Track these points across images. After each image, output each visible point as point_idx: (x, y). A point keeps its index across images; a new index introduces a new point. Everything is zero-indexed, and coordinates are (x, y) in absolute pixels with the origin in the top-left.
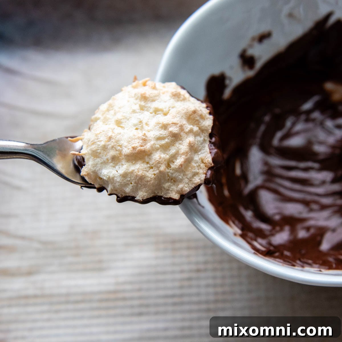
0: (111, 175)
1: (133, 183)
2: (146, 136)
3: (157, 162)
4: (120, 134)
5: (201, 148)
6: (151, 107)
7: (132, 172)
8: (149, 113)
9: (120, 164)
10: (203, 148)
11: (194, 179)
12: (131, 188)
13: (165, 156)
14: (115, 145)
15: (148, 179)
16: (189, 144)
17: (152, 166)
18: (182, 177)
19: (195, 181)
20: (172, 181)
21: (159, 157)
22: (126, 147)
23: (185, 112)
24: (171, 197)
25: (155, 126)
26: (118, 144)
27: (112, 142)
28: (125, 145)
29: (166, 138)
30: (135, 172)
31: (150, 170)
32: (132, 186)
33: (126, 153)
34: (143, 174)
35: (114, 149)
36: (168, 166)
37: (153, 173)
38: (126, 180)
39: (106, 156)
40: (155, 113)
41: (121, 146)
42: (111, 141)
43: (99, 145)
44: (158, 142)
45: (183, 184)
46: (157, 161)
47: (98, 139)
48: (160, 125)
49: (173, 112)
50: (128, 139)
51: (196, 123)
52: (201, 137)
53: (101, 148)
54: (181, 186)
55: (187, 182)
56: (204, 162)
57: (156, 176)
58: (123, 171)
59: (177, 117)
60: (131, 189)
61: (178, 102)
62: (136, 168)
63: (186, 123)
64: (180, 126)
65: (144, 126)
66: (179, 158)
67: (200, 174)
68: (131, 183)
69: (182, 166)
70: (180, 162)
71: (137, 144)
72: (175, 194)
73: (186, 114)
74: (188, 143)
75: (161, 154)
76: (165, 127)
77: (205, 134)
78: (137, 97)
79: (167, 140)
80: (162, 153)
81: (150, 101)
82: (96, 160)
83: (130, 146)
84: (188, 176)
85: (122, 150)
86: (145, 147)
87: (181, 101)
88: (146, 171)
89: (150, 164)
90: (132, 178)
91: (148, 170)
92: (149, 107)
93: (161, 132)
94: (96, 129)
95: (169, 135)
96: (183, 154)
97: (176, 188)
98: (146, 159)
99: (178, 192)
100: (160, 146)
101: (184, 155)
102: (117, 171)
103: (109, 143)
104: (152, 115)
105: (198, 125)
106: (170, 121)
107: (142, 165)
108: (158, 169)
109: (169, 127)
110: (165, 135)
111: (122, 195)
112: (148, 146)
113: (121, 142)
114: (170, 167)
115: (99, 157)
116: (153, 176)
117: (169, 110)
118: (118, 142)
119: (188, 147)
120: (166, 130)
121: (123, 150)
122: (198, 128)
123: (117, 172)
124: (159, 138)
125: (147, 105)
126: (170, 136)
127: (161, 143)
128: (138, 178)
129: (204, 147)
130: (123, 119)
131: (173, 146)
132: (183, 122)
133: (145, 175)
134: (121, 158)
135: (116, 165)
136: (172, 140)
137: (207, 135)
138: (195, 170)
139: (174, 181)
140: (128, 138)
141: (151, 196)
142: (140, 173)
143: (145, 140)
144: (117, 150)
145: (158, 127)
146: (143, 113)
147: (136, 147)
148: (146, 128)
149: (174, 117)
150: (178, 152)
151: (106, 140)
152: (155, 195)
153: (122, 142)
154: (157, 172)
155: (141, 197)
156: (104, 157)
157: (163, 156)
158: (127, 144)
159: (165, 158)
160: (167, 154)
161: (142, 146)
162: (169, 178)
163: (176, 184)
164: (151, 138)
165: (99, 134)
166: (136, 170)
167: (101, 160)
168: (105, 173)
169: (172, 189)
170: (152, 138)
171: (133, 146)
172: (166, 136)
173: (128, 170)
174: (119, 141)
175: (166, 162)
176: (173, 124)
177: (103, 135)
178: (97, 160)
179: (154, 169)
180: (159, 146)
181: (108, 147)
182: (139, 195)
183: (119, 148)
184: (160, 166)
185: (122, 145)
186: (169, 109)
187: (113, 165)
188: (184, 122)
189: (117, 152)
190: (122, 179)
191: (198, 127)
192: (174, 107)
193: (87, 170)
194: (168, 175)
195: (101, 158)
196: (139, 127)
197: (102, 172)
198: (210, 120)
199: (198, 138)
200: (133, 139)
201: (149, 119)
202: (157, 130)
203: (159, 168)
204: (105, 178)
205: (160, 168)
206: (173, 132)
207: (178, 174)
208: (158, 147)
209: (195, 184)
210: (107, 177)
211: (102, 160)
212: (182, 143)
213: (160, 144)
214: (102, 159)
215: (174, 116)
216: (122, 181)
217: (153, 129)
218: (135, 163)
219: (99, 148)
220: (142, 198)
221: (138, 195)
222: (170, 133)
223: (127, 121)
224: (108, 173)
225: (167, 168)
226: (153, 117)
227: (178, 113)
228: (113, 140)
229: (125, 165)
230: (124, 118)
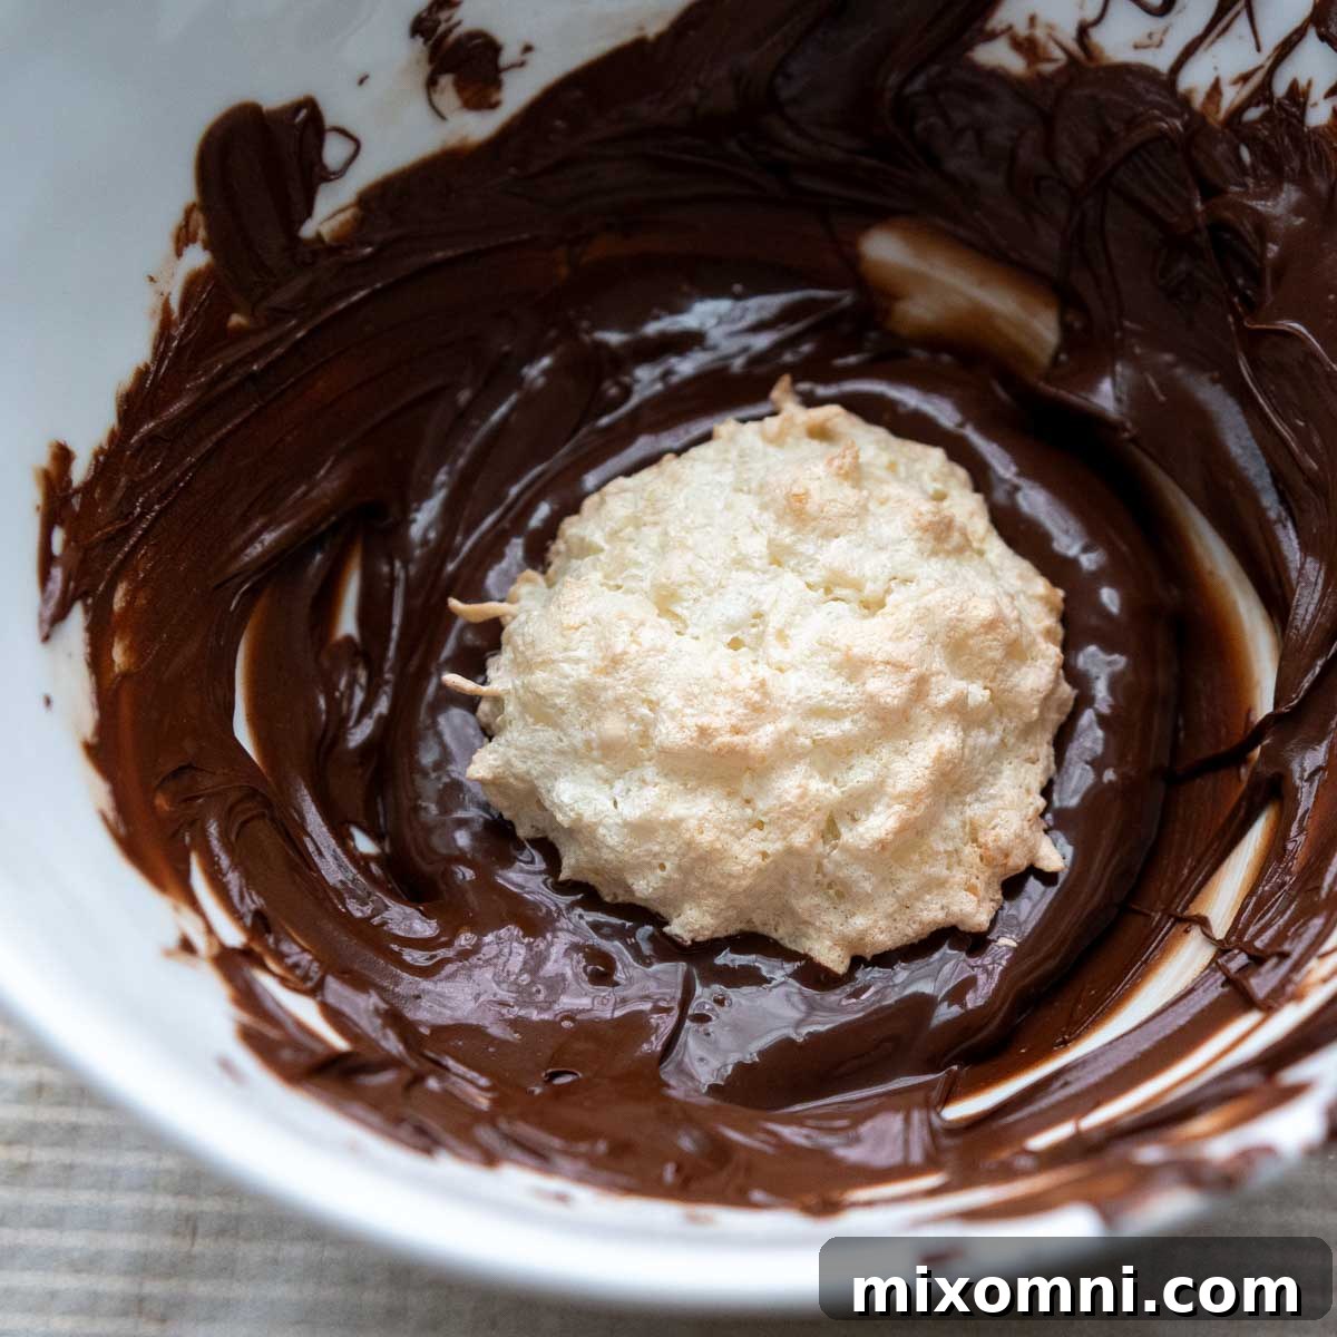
0: (588, 815)
1: (668, 865)
2: (766, 695)
3: (786, 809)
4: (662, 650)
5: (981, 779)
6: (817, 560)
7: (675, 825)
8: (801, 585)
9: (636, 774)
10: (990, 778)
11: (920, 905)
12: (656, 886)
13: (823, 790)
14: (630, 697)
15: (735, 868)
16: (933, 762)
17: (763, 819)
18: (874, 888)
19: (925, 912)
20: (831, 892)
21: (798, 791)
22: (672, 716)
23: (951, 619)
24: (812, 954)
25: (814, 653)
26: (644, 695)
27: (622, 679)
28: (671, 708)
29: (845, 716)
30: (688, 830)
31: (749, 834)
32: (663, 878)
33: (667, 744)
34: (718, 846)
35: (623, 710)
36: (830, 830)
37: (761, 846)
38: (646, 847)
39: (586, 728)
40: (828, 591)
41: (653, 705)
42: (618, 677)
43: (567, 677)
44: (811, 725)
45: (872, 917)
46: (789, 804)
47: (566, 650)
48: (837, 657)
49: (902, 605)
50: (690, 685)
51: (983, 672)
52: (990, 732)
53: (571, 691)
54: (860, 922)
55: (890, 910)
56: (981, 840)
57: (768, 861)
58: (638, 813)
59: (911, 635)
60: (655, 889)
61: (933, 560)
62: (694, 810)
63: (944, 668)
64: (913, 682)
65: (770, 639)
66: (879, 808)
67: (951, 887)
68: (662, 867)
69: (883, 848)
70: (879, 827)
71: (720, 716)
72: (830, 949)
73: (952, 626)
74: (933, 755)
75: (811, 777)
76: (853, 667)
77: (1010, 721)
78: (767, 498)
79: (847, 725)
80: (815, 774)
81: (817, 532)
82: (541, 734)
83: (693, 716)
84: (898, 888)
85: (654, 723)
86: (753, 736)
87: (948, 553)
88: (732, 833)
89: (754, 810)
90: (671, 849)
91: (742, 829)
92: (810, 558)
93: (830, 687)
94: (572, 602)
95: (860, 708)
96: (899, 798)
97: (842, 925)
98: (745, 785)
99: (844, 942)
100: (814, 741)
101: (903, 803)
102: (615, 803)
103: (609, 680)
104: (812, 594)
105: (991, 681)
106: (879, 649)
107: (724, 805)
108: (785, 839)
109: (867, 672)
110: (846, 702)
111: (615, 896)
112: (763, 737)
113: (659, 690)
114: (837, 836)
115: (555, 725)
116: (758, 859)
117: (888, 591)
118: (646, 687)
119: (927, 772)
120: (854, 684)
121: (661, 727)
122: (988, 692)
123: (612, 807)
124: (818, 712)
125: (801, 548)
126: (865, 714)
127: (820, 731)
128: (693, 855)
129: (994, 775)
130: (692, 584)
131: (868, 752)
132: (931, 664)
133: (725, 850)
134: (645, 752)
135: (620, 774)
136: (870, 730)
137: (1016, 727)
138: (933, 870)
139: (840, 895)
140: (692, 681)
141: (732, 931)
142: (706, 839)
143: (759, 710)
144: (631, 718)
145: (825, 659)
146: (777, 576)
147: (716, 729)
148: (776, 652)
149: (900, 634)
150: (882, 783)
151: (599, 663)
152: (747, 929)
153: (660, 686)
154: (775, 847)
155: (690, 931)
156: (575, 733)
157: (816, 785)
158: (680, 707)
159: (821, 799)
160: (835, 780)
161: (736, 731)
162: (820, 876)
163: (842, 907)
164: (783, 705)
165: (577, 629)
166: (693, 823)
167: (561, 741)
168: (566, 798)
169: (824, 923)
170: (789, 703)
171: (705, 721)
172: (848, 709)
173: (662, 810)
174: (651, 681)
175: (822, 817)
176: (889, 667)
177: (592, 638)
178: (547, 734)
179: (770, 833)
180: (808, 742)
181: (599, 697)
182: (682, 917)
183: (645, 710)
184: (795, 829)
185: (658, 704)
186: (886, 587)
187: (606, 775)
188: (938, 663)
189: (632, 726)
190: (629, 840)
191: (991, 690)
192: (911, 582)
193: (495, 760)
194: (820, 866)
195: (562, 730)
196: (747, 640)
197: (553, 786)
198: (1047, 664)
199: (980, 738)
200: (710, 691)
201: (794, 614)
202: (817, 672)
203: (789, 833)
204: (559, 817)
205: (793, 835)
206: (882, 700)
207: (859, 873)
208: (803, 746)
209: (921, 923)
210: (569, 816)
211: (565, 739)
212: (907, 750)
213: (817, 735)
214: (565, 735)
215: (902, 629)
216: (627, 851)
217: (804, 663)
218: (694, 790)
219: (564, 691)
220: (692, 934)
221: (679, 915)
222: (866, 701)
223: (705, 599)
224: (576, 802)
225: (823, 837)
226: (816, 604)
227: (919, 619)
228: (625, 674)
229: (650, 787)
230: (691, 578)
